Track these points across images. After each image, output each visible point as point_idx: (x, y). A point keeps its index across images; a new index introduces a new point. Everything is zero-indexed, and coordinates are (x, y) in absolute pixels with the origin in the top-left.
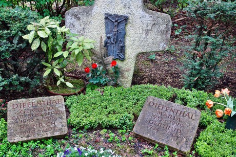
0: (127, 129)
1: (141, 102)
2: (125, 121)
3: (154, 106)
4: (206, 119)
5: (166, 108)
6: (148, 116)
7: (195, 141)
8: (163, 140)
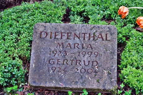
0: (18, 84)
1: (24, 35)
2: (11, 73)
3: (48, 37)
4: (120, 33)
5: (66, 35)
6: (44, 54)
7: (119, 70)
8: (76, 83)
